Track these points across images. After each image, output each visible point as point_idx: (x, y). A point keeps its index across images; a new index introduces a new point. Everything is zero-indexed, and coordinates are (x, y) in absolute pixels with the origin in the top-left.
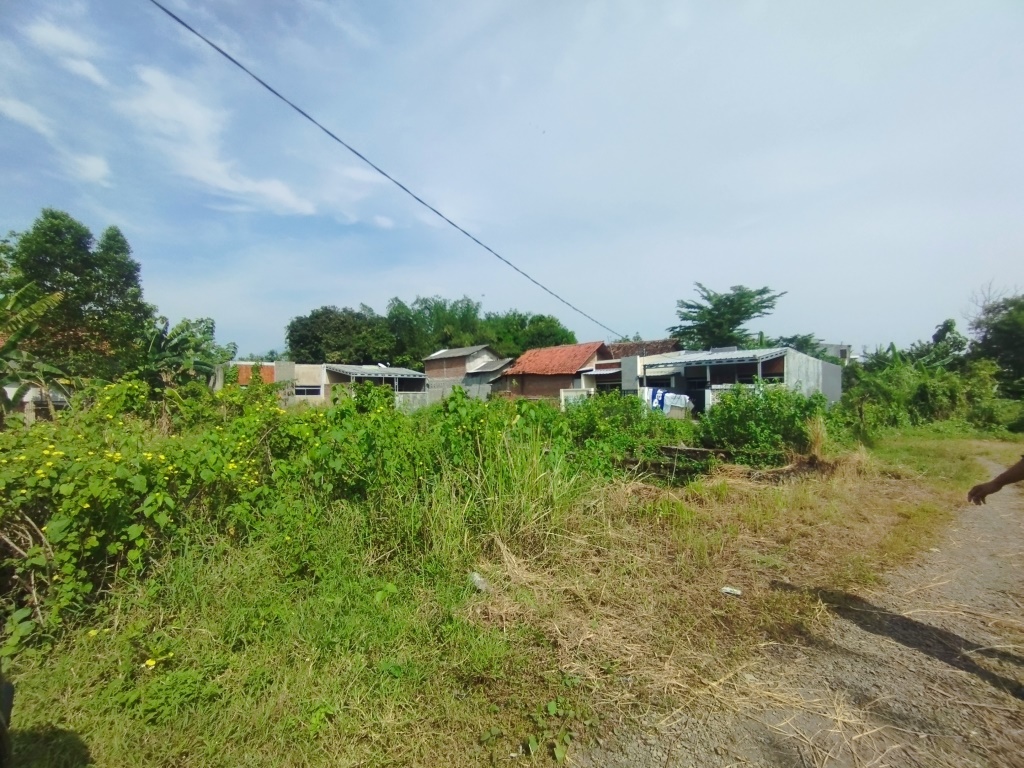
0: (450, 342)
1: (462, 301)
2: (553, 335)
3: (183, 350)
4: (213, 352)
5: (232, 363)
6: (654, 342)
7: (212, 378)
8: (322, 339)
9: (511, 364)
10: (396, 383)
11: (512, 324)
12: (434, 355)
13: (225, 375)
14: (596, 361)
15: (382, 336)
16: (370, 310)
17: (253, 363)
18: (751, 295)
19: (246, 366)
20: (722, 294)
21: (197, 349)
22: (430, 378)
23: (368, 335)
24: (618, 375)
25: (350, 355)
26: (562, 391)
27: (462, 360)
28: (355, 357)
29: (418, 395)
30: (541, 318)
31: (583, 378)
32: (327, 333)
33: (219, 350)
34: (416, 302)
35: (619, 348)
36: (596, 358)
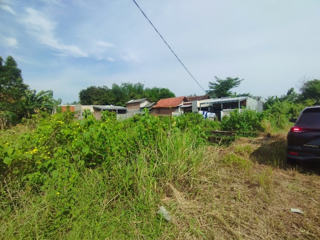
0: (134, 98)
1: (138, 84)
2: (167, 94)
3: (41, 101)
4: (53, 102)
5: (59, 105)
6: (201, 96)
7: (53, 111)
8: (91, 97)
9: (155, 104)
10: (117, 111)
11: (154, 91)
12: (129, 102)
13: (57, 109)
14: (183, 103)
15: (111, 96)
16: (107, 87)
17: (67, 105)
18: (233, 80)
19: (64, 106)
20: (223, 80)
21: (46, 100)
22: (128, 109)
23: (107, 96)
24: (191, 107)
25: (101, 102)
26: (172, 113)
27: (139, 103)
28: (103, 103)
29: (125, 115)
30: (164, 89)
31: (179, 108)
32: (93, 95)
33: (55, 101)
34: (122, 85)
35: (190, 98)
36: (183, 102)
